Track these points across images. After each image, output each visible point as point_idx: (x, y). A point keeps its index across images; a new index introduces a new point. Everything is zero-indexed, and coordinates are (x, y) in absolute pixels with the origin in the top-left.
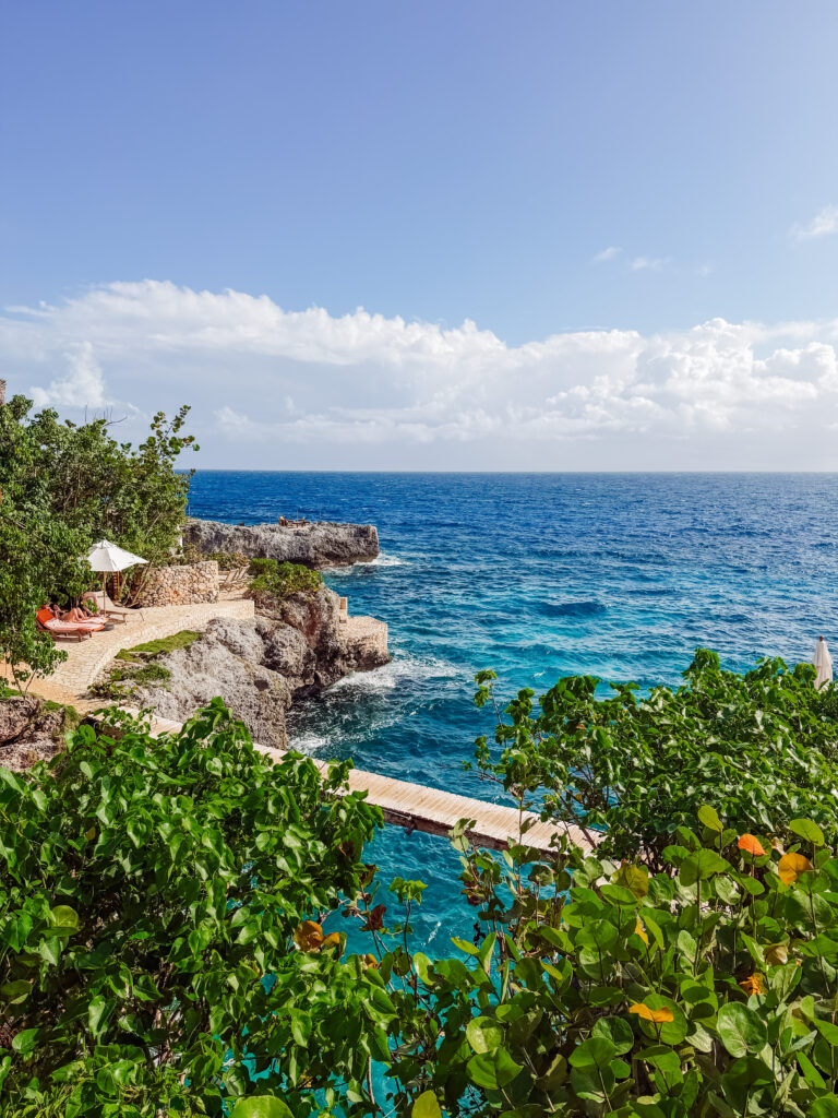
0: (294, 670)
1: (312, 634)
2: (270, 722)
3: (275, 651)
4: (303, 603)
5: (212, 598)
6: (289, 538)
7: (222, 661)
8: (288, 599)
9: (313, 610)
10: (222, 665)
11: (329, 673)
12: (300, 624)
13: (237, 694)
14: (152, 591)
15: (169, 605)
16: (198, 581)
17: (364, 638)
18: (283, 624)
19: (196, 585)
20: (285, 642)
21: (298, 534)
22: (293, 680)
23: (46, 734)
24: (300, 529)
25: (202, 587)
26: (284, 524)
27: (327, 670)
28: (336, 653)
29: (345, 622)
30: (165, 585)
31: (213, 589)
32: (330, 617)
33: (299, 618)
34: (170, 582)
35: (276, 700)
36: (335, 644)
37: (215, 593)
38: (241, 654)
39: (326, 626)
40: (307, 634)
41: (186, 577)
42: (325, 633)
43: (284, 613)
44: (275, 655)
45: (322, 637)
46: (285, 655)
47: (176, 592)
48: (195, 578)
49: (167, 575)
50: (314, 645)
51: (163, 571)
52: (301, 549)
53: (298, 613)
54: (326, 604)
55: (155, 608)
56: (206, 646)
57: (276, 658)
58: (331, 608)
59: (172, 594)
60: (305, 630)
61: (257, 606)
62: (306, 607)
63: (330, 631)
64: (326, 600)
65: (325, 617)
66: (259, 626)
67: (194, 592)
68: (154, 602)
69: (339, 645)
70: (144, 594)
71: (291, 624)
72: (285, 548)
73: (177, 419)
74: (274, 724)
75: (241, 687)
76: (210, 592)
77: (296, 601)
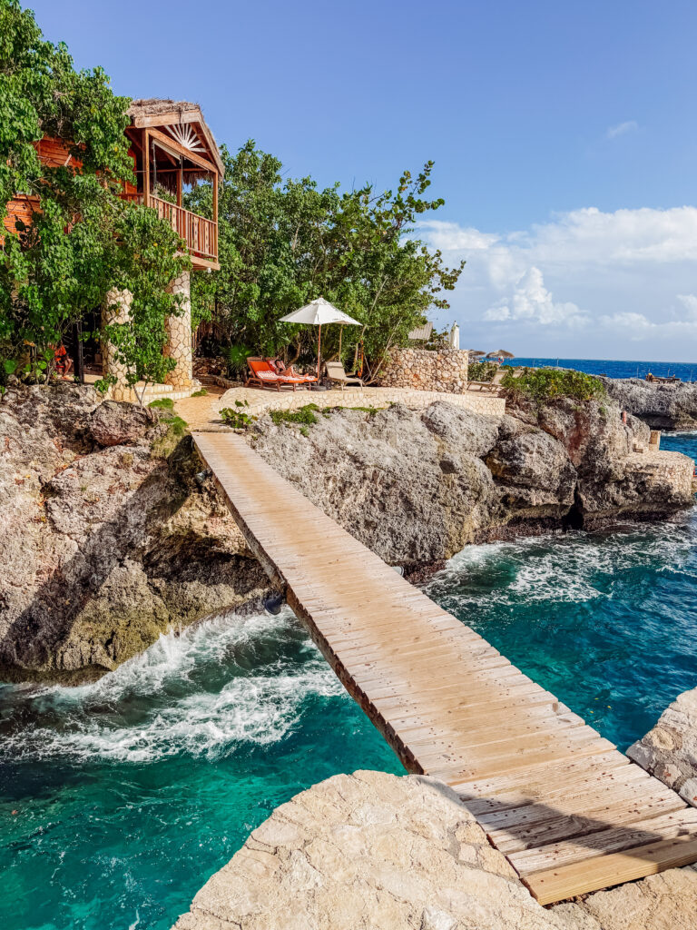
0: (546, 484)
1: (576, 448)
2: (449, 510)
3: (517, 455)
4: (568, 410)
5: (457, 388)
6: (649, 391)
7: (412, 434)
8: (550, 404)
9: (580, 420)
10: (411, 438)
11: (597, 498)
12: (561, 433)
13: (414, 469)
14: (391, 371)
15: (407, 387)
16: (441, 368)
17: (649, 466)
18: (538, 429)
19: (439, 372)
20: (530, 446)
21: (661, 389)
22: (542, 493)
23: (148, 442)
24: (666, 385)
25: (446, 375)
26: (650, 379)
27: (594, 494)
28: (607, 477)
29: (641, 451)
30: (405, 367)
31: (458, 379)
32: (601, 431)
33: (560, 427)
34: (410, 365)
35: (464, 489)
36: (605, 465)
37: (460, 384)
38: (442, 434)
39: (594, 441)
40: (570, 448)
41: (430, 361)
42: (592, 449)
43: (541, 418)
44: (517, 459)
45: (588, 453)
46: (528, 460)
47: (416, 375)
48: (439, 364)
49: (407, 357)
50: (577, 462)
51: (404, 352)
52: (661, 403)
53: (560, 422)
54: (598, 416)
55: (393, 389)
56: (396, 415)
57: (515, 462)
58: (603, 422)
59: (411, 376)
60: (568, 442)
61: (508, 405)
62: (572, 417)
63: (599, 447)
64: (600, 411)
65: (594, 430)
66: (503, 425)
67: (437, 379)
68: (393, 383)
69: (611, 466)
70: (383, 373)
71: (548, 431)
72: (643, 400)
73: (422, 178)
74: (453, 513)
75: (423, 464)
76: (455, 382)
77: (561, 407)
